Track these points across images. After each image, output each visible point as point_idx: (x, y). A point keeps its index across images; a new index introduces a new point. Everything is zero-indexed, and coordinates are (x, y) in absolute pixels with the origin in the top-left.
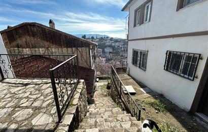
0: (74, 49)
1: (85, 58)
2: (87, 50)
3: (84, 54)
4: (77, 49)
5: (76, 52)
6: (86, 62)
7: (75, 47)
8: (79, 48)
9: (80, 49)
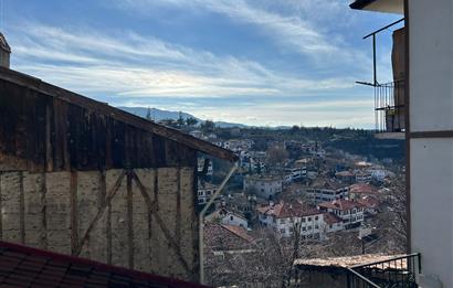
0: (112, 176)
1: (170, 221)
2: (186, 179)
3: (166, 202)
4: (131, 176)
5: (123, 191)
6: (175, 245)
7: (117, 165)
8: (139, 172)
9: (146, 176)
